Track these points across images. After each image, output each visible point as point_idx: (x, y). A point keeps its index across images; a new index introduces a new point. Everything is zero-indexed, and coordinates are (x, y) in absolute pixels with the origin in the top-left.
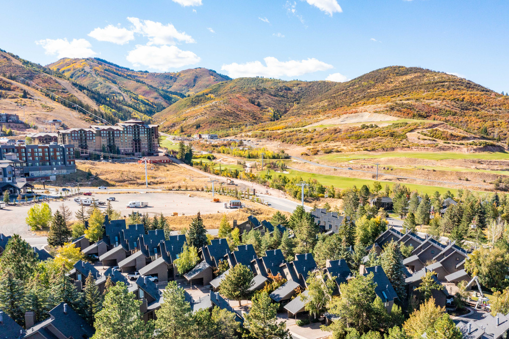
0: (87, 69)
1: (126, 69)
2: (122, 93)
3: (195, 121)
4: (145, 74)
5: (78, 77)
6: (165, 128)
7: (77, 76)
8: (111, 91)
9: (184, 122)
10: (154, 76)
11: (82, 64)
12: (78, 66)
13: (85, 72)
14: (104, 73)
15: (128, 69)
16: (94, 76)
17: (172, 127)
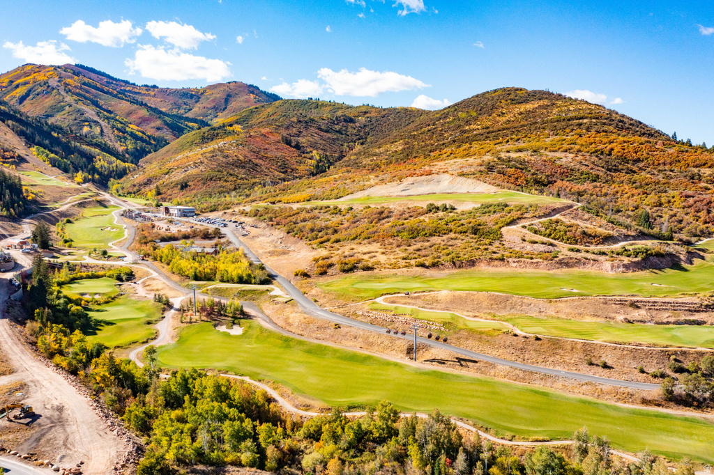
0: (53, 82)
1: (124, 81)
2: (101, 121)
3: (183, 175)
4: (152, 89)
5: (38, 95)
6: (135, 186)
7: (36, 92)
8: (83, 119)
9: (167, 176)
10: (166, 92)
11: (48, 74)
12: (41, 77)
13: (49, 86)
14: (81, 88)
15: (127, 82)
16: (63, 93)
17: (146, 184)
